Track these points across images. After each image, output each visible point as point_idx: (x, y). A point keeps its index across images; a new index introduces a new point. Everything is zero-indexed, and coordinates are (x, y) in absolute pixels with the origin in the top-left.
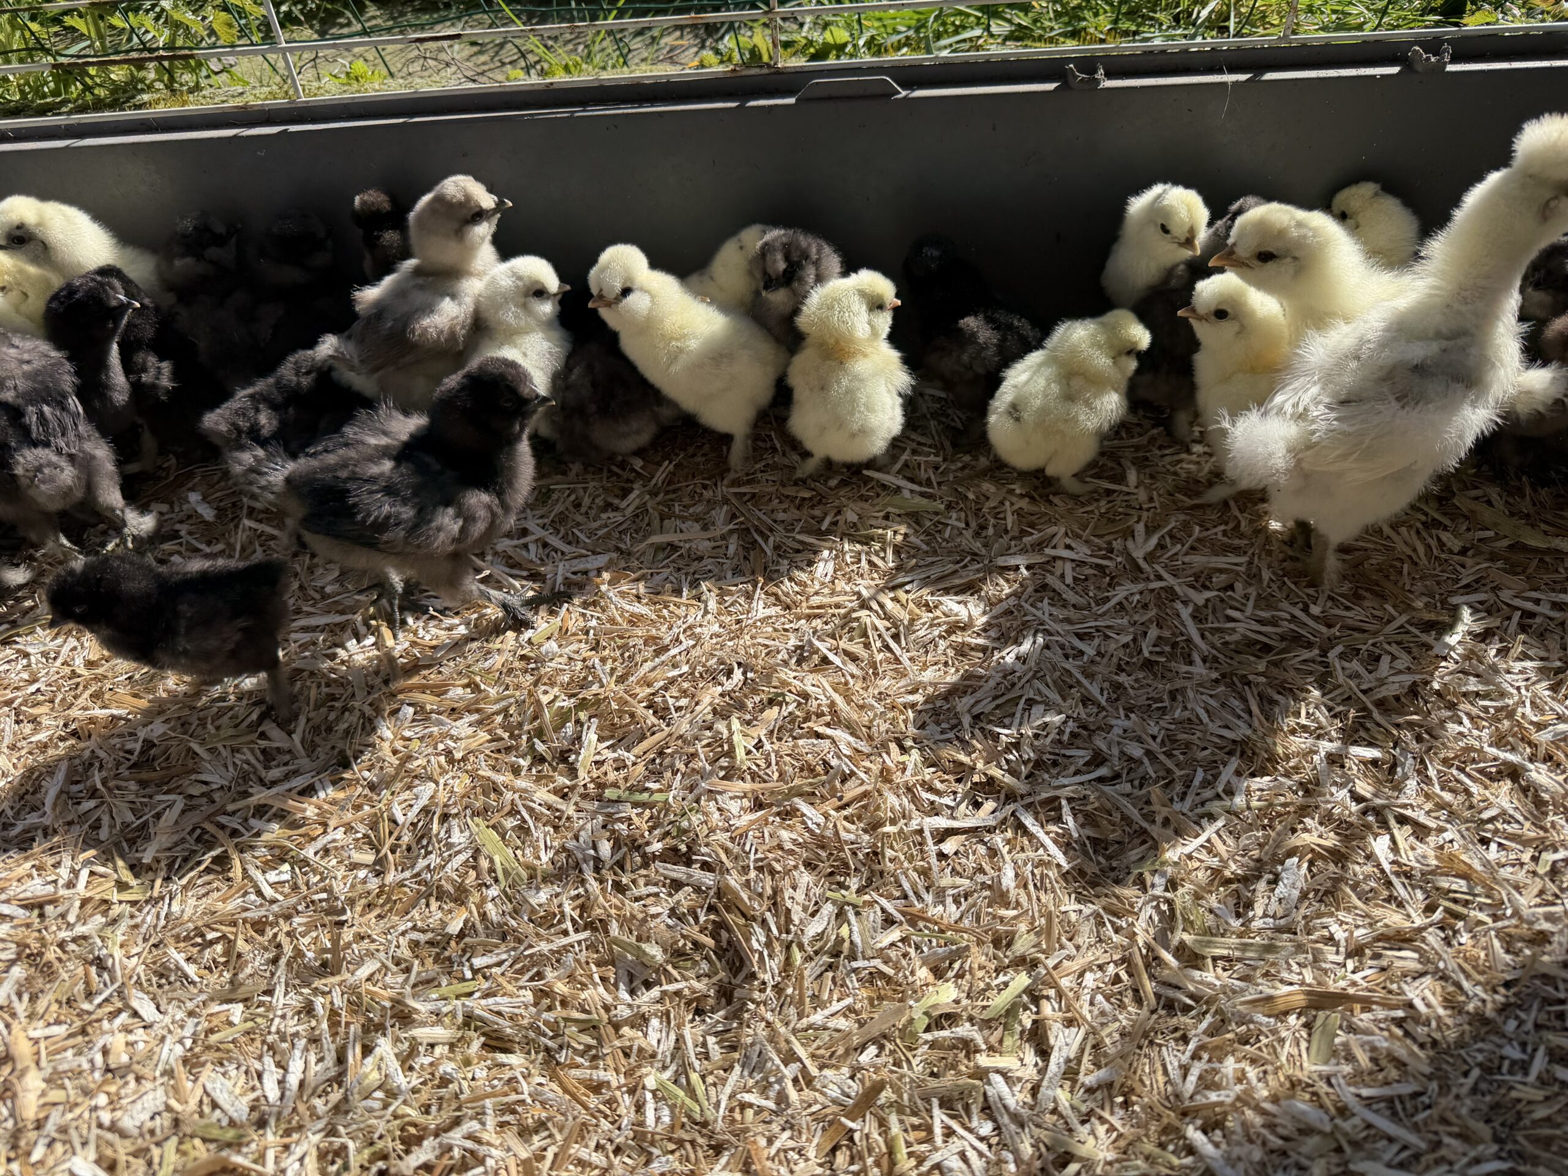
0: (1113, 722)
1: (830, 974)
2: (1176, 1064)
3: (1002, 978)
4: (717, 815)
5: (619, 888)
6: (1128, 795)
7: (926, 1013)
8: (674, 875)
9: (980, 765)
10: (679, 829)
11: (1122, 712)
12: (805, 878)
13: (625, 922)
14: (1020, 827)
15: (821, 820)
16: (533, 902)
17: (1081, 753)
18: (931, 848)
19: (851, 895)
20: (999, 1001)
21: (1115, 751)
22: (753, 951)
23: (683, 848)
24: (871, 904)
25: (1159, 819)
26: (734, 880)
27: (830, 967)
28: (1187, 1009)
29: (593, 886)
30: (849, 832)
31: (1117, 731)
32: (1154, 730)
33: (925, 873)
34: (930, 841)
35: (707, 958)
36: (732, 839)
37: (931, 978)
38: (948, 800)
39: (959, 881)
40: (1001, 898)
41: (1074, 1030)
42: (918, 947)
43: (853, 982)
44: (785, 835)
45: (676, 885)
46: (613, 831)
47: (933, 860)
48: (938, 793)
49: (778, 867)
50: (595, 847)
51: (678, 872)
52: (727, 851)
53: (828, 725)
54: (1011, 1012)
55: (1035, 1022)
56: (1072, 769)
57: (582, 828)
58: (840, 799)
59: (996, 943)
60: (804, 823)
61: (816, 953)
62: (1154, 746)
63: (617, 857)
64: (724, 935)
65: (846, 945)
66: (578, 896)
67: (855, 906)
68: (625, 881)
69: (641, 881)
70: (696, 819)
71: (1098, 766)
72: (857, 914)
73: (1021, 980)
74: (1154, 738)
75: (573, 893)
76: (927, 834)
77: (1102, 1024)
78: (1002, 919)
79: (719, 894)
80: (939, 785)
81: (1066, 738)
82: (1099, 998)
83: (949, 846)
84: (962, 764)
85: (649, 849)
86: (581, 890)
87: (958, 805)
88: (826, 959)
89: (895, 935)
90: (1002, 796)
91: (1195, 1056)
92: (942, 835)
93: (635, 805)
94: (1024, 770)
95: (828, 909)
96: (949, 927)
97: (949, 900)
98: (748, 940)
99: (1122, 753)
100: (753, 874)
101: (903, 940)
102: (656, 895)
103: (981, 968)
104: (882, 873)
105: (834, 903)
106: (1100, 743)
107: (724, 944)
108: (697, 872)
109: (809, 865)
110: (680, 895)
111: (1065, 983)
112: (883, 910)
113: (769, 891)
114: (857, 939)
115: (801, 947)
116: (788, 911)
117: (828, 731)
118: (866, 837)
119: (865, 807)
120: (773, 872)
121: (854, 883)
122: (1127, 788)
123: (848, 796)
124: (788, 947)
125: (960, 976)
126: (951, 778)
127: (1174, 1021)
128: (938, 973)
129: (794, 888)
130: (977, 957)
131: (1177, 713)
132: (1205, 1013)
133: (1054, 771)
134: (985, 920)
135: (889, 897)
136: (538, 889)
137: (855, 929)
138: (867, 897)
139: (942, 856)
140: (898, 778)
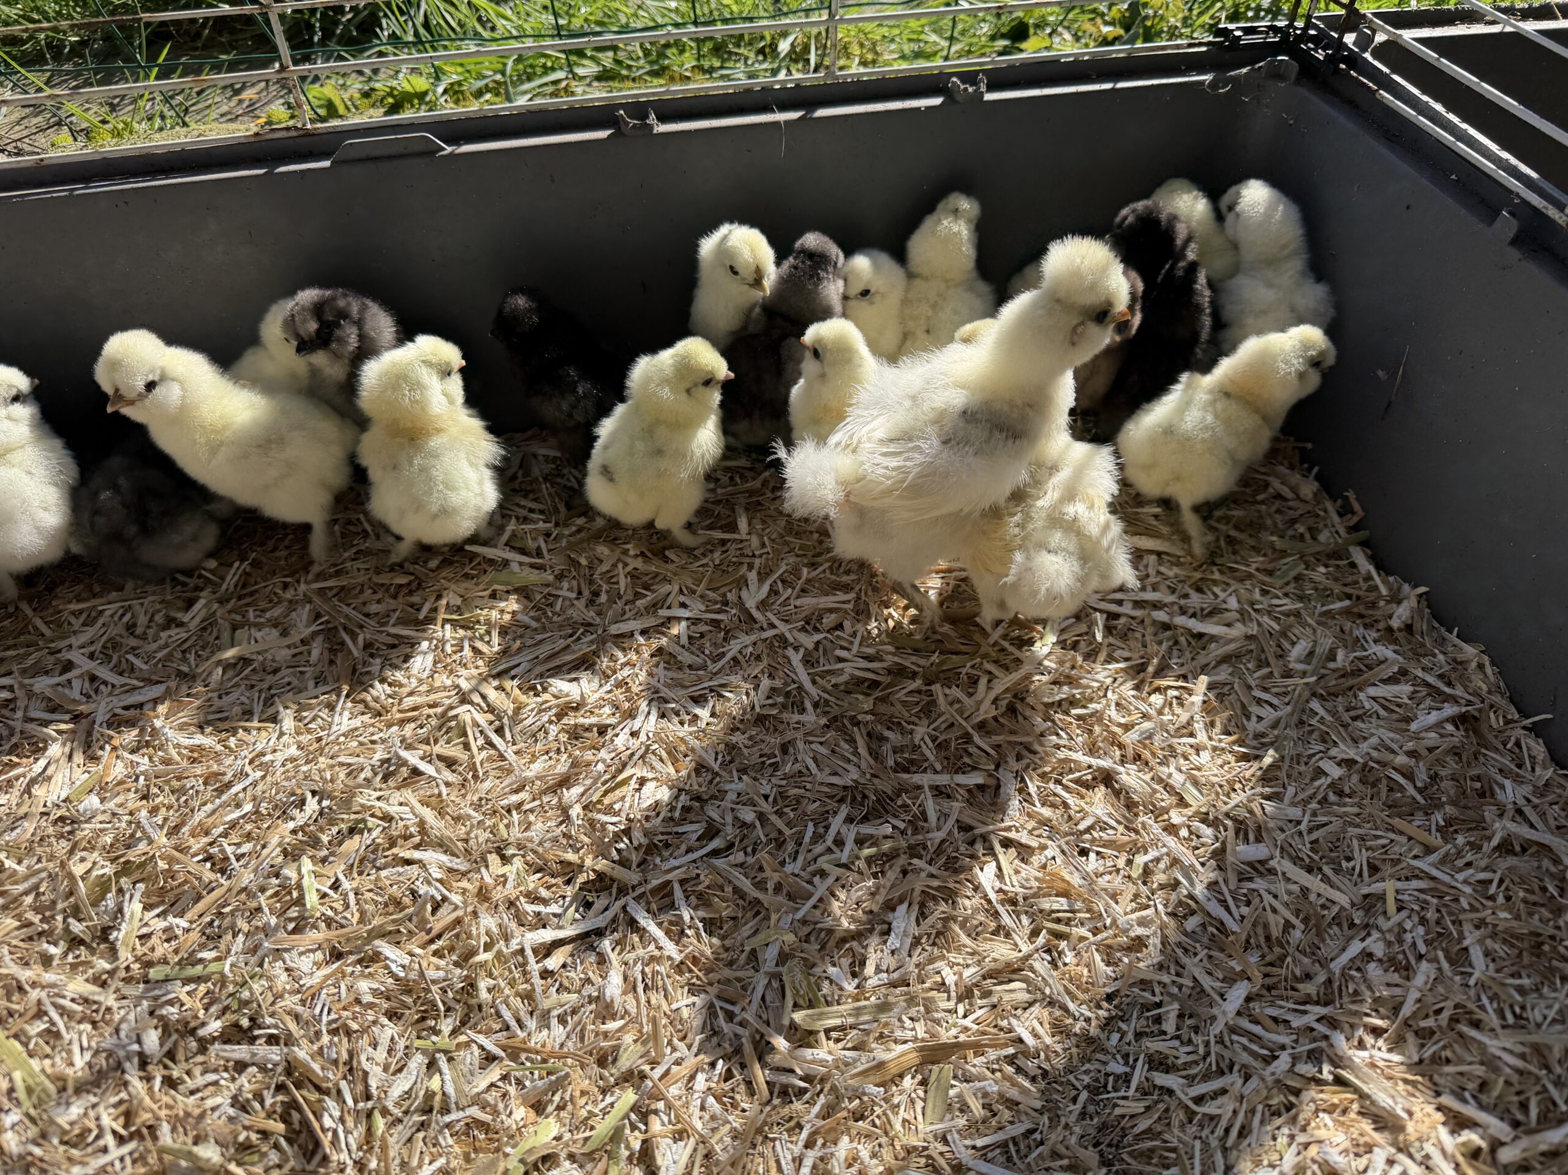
0: (727, 787)
1: (421, 1135)
2: (790, 1157)
3: (609, 1099)
4: (284, 977)
5: (170, 1083)
6: (741, 865)
7: (522, 1161)
8: (237, 1056)
9: (588, 862)
10: (240, 1001)
11: (735, 774)
12: (388, 1030)
13: (178, 1123)
14: (633, 924)
15: (406, 960)
16: (63, 1121)
17: (694, 827)
18: (534, 967)
19: (443, 1040)
20: (603, 1127)
21: (729, 819)
22: (323, 1130)
23: (245, 1023)
24: (467, 1045)
25: (770, 886)
26: (302, 1053)
27: (422, 1126)
28: (802, 1092)
29: (137, 1085)
30: (437, 969)
31: (732, 796)
32: (766, 789)
33: (528, 997)
34: (532, 959)
35: (276, 1146)
36: (303, 1002)
37: (532, 1114)
38: (554, 908)
39: (565, 997)
40: (606, 1011)
41: (682, 1144)
42: (519, 1082)
43: (447, 1140)
44: (364, 986)
45: (241, 1066)
46: (162, 1018)
47: (537, 981)
48: (545, 902)
49: (355, 1026)
50: (139, 1041)
51: (240, 1052)
52: (297, 1017)
53: (417, 847)
54: (616, 1136)
55: (644, 1142)
56: (683, 847)
57: (123, 1020)
58: (429, 932)
59: (602, 1062)
60: (387, 967)
61: (406, 1113)
62: (766, 807)
63: (166, 1048)
64: (296, 1116)
65: (438, 1098)
66: (121, 1102)
67: (445, 1052)
68: (175, 1074)
69: (197, 1071)
70: (257, 987)
71: (712, 839)
72: (450, 1060)
73: (628, 1097)
74: (766, 797)
75: (114, 1100)
76: (529, 952)
77: (713, 1130)
78: (606, 1035)
79: (288, 1072)
80: (544, 893)
81: (677, 814)
82: (711, 1100)
83: (553, 962)
84: (570, 864)
85: (201, 1032)
86: (123, 1095)
87: (566, 911)
88: (417, 1118)
89: (494, 1074)
90: (614, 891)
91: (809, 1145)
92: (546, 950)
93: (187, 981)
94: (635, 858)
95: (418, 1061)
96: (552, 1054)
97: (554, 1022)
98: (319, 1118)
99: (736, 818)
100: (326, 1039)
101: (505, 1078)
102: (215, 1083)
103: (583, 1093)
104: (480, 1007)
105: (424, 1052)
106: (713, 813)
107: (297, 1126)
108: (262, 1050)
109: (392, 1015)
110: (243, 1080)
111: (674, 1091)
112: (482, 1048)
113: (345, 1056)
114: (450, 1089)
115: (385, 1112)
116: (366, 1074)
117: (417, 855)
118: (458, 971)
119: (457, 936)
120: (349, 1033)
121: (446, 1026)
122: (740, 857)
123: (437, 927)
124: (369, 1115)
125: (560, 1108)
126: (559, 880)
127: (786, 1111)
128: (539, 1108)
129: (375, 1046)
130: (580, 1081)
131: (788, 768)
132: (818, 1095)
133: (666, 854)
134: (590, 1037)
135: (488, 1032)
136: (68, 1104)
137: (447, 1077)
138: (463, 1038)
139: (546, 974)
140: (498, 894)
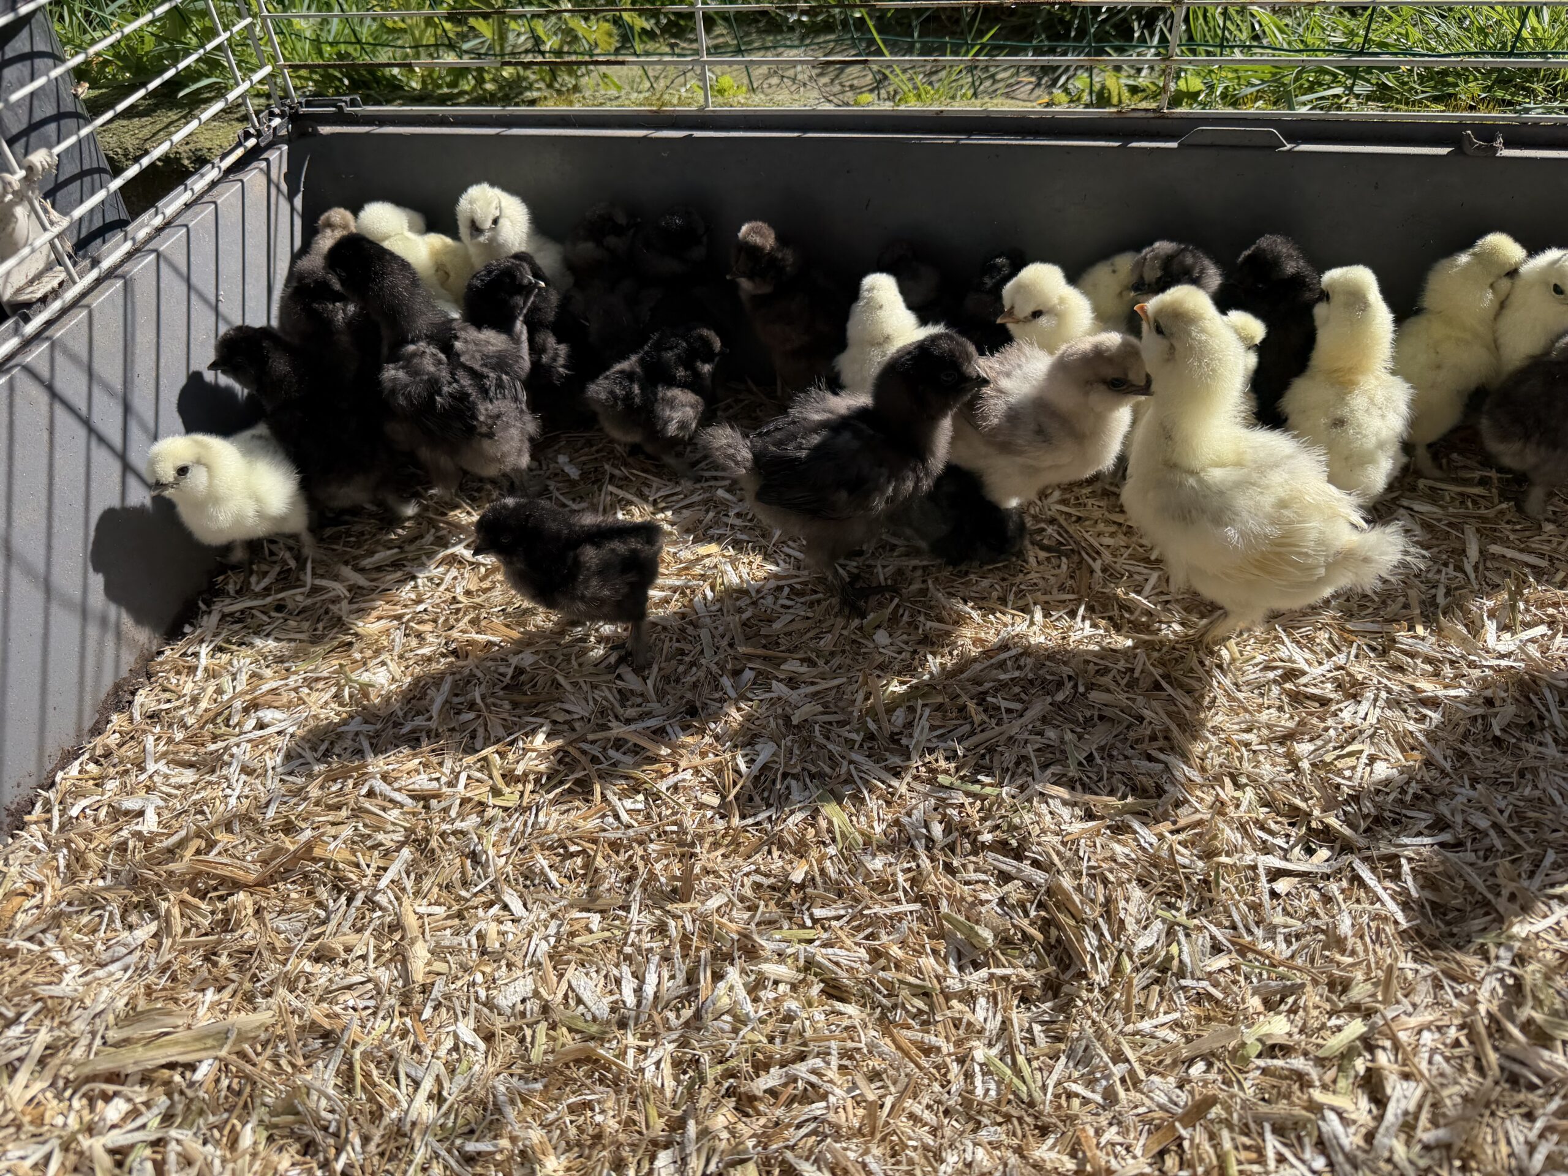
0: (1457, 790)
1: (1157, 988)
2: (1522, 1139)
3: (1334, 1022)
4: (1048, 817)
5: (949, 869)
6: (1471, 865)
7: (1259, 1040)
8: (1004, 867)
9: (1317, 812)
10: (1010, 824)
11: (1467, 782)
12: (1137, 893)
13: (953, 900)
14: (1356, 879)
15: (1154, 840)
16: (870, 867)
17: (1422, 815)
18: (1263, 884)
19: (1182, 917)
20: (1336, 1043)
21: (1459, 819)
22: (1085, 950)
23: (1014, 843)
24: (1200, 928)
25: (1505, 893)
26: (1067, 882)
27: (1157, 981)
28: (1532, 1087)
29: (926, 863)
30: (1184, 856)
31: (1460, 799)
32: (1502, 804)
33: (1255, 907)
34: (1263, 879)
35: (1036, 951)
36: (1064, 844)
37: (1261, 1008)
38: (1280, 842)
39: (1291, 921)
40: (1339, 943)
41: (1413, 1084)
42: (1247, 978)
43: (1180, 999)
44: (1118, 848)
45: (1004, 878)
46: (945, 815)
47: (1266, 897)
48: (1271, 832)
49: (1111, 878)
50: (927, 826)
51: (1009, 865)
52: (1058, 853)
53: (1161, 750)
54: (1346, 1056)
55: (1368, 1069)
56: (1415, 830)
57: (915, 807)
58: (1174, 823)
59: (1331, 985)
60: (1136, 840)
61: (1143, 966)
62: (1502, 820)
63: (950, 839)
64: (1054, 932)
65: (1176, 962)
66: (910, 870)
67: (1185, 928)
68: (955, 863)
69: (971, 867)
70: (1028, 818)
71: (1442, 830)
72: (1188, 935)
73: (1356, 1027)
74: (1501, 812)
75: (906, 866)
76: (1261, 871)
77: (1442, 1085)
78: (1338, 964)
79: (1049, 892)
80: (1273, 826)
81: (1408, 798)
82: (1438, 1058)
83: (1282, 886)
84: (1297, 808)
85: (980, 838)
86: (913, 865)
87: (1293, 847)
88: (1153, 972)
89: (1222, 962)
90: (1337, 846)
91: (1541, 1136)
92: (1275, 875)
93: (968, 794)
94: (1363, 825)
95: (1157, 926)
96: (1281, 963)
97: (1280, 938)
98: (1080, 940)
99: (1466, 823)
100: (1085, 880)
101: (1231, 968)
102: (986, 883)
103: (1317, 1007)
104: (1211, 901)
105: (1164, 921)
106: (1443, 808)
107: (1053, 941)
108: (1026, 866)
109: (1142, 881)
110: (1009, 887)
111: (1403, 1036)
112: (1213, 938)
113: (1102, 899)
114: (1186, 958)
115: (1130, 956)
116: (1122, 921)
117: (1162, 756)
118: (1200, 864)
119: (1201, 835)
120: (1105, 882)
121: (1184, 906)
122: (1471, 856)
123: (1182, 822)
124: (1120, 952)
125: (1293, 1011)
126: (1285, 821)
127: (1521, 1097)
128: (1270, 1005)
129: (1127, 900)
130: (1312, 997)
131: (1527, 792)
132: (1552, 1095)
133: (1395, 829)
134: (1319, 962)
135: (1219, 925)
136: (874, 855)
137: (1185, 949)
138: (1196, 922)
139: (1274, 894)
140: (1230, 810)
